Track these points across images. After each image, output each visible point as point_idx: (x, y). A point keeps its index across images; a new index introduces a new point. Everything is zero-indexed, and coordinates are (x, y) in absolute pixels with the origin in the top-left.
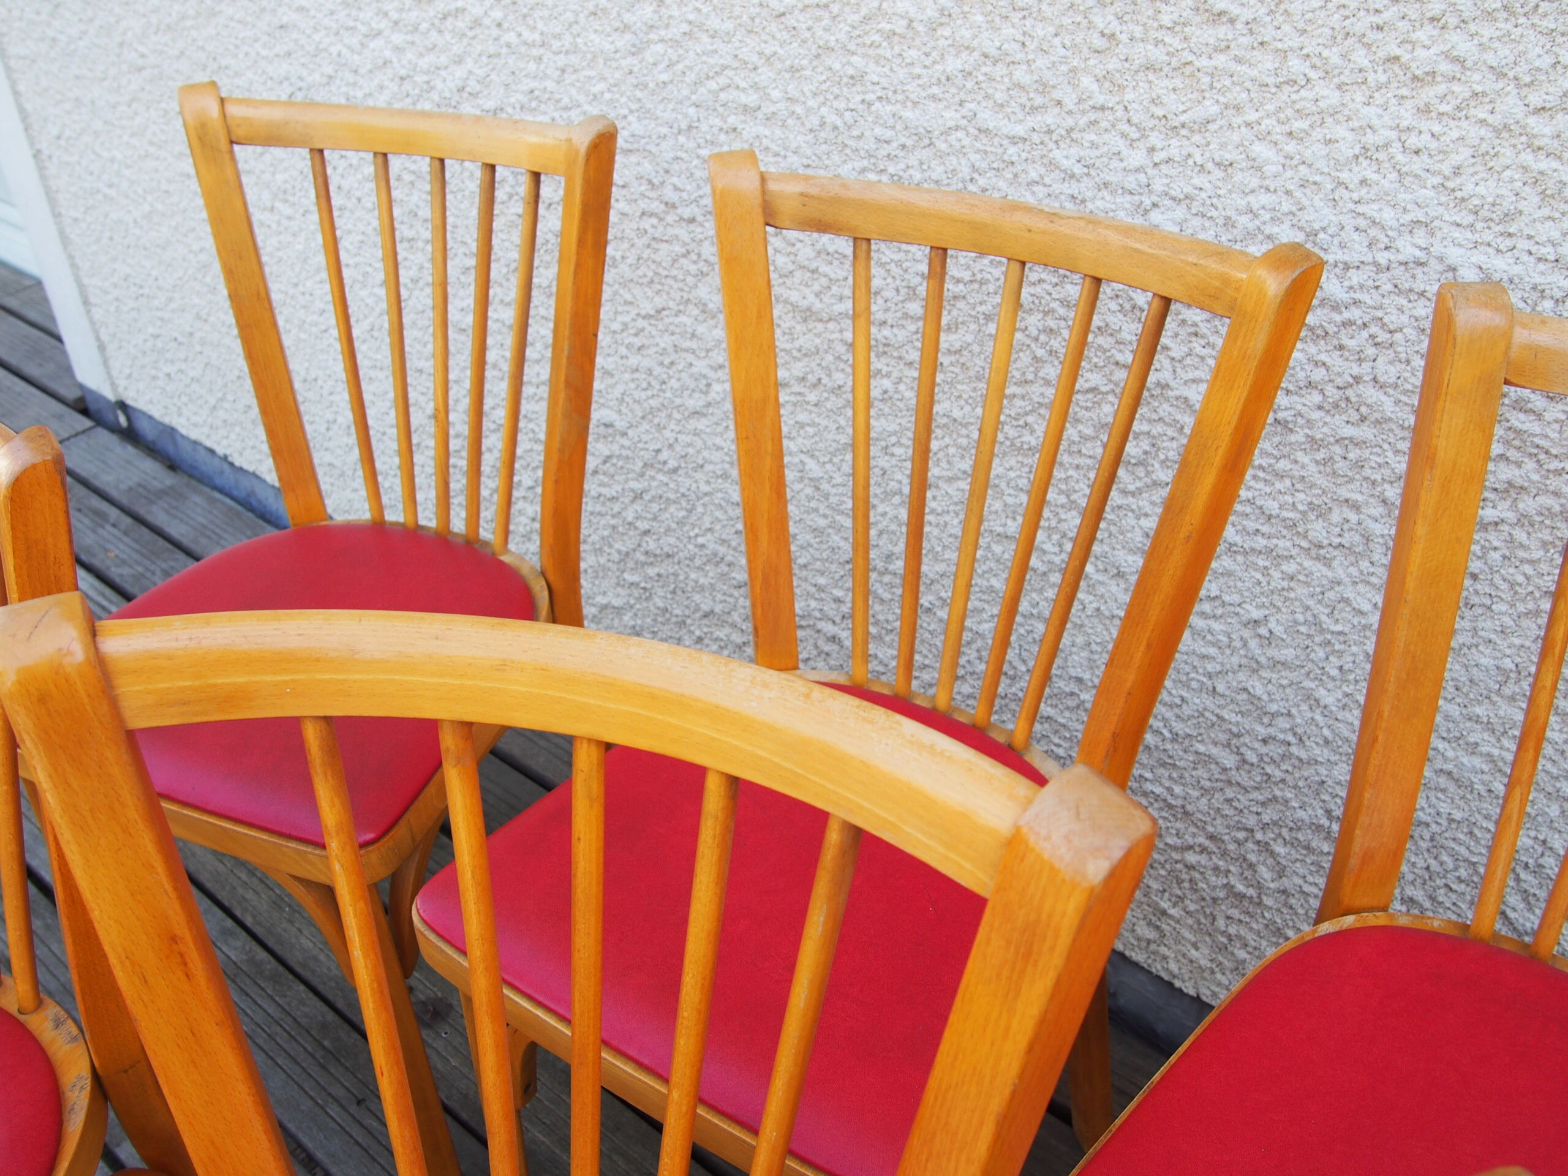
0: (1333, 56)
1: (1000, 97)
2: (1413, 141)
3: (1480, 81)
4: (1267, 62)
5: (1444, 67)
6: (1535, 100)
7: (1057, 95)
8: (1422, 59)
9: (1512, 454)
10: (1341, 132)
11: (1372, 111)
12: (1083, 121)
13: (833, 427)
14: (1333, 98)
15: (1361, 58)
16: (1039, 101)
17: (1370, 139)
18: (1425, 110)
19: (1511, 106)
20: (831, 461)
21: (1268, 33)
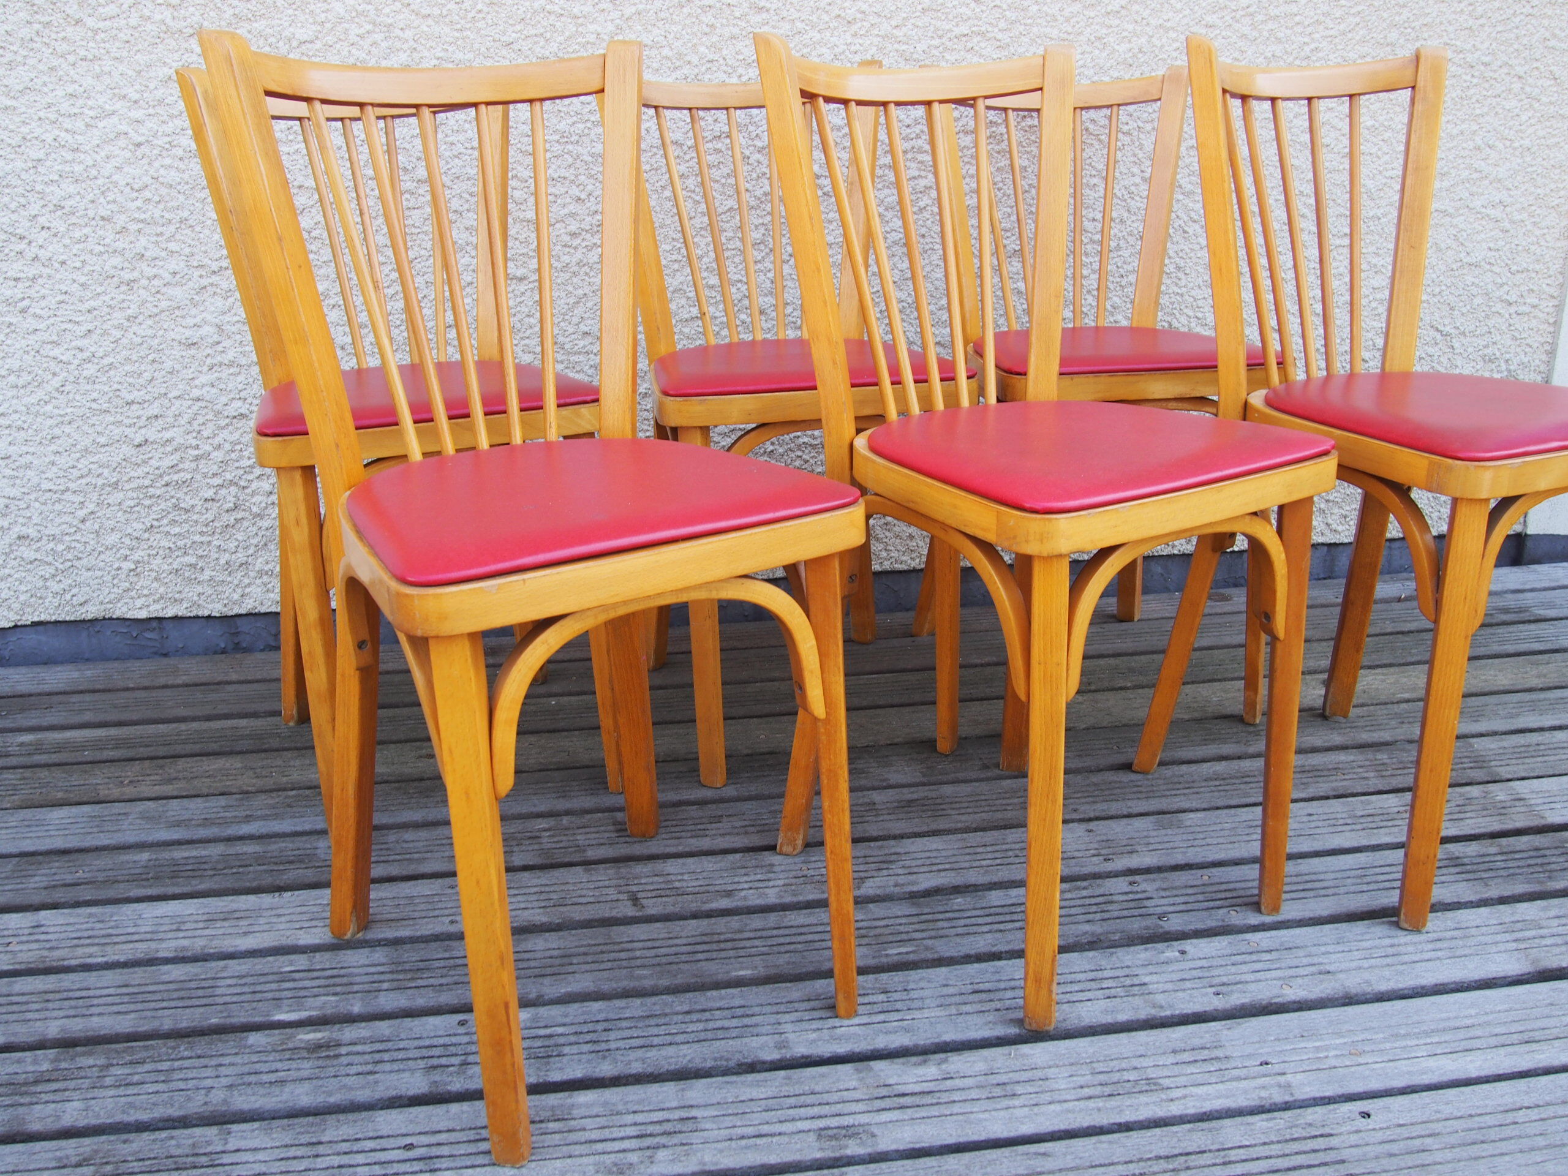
0: (814, 18)
1: (655, 66)
2: (853, 48)
3: (873, 19)
4: (787, 26)
5: (859, 16)
6: (894, 23)
7: (688, 58)
8: (851, 13)
9: (923, 174)
10: (824, 50)
11: (834, 39)
12: (704, 69)
13: (563, 294)
14: (818, 36)
15: (825, 17)
16: (678, 64)
17: (837, 50)
18: (855, 35)
19: (886, 27)
20: (564, 320)
21: (785, 14)
